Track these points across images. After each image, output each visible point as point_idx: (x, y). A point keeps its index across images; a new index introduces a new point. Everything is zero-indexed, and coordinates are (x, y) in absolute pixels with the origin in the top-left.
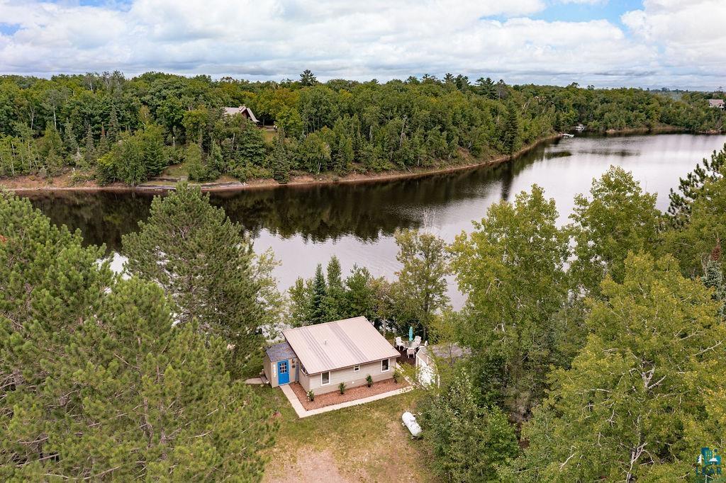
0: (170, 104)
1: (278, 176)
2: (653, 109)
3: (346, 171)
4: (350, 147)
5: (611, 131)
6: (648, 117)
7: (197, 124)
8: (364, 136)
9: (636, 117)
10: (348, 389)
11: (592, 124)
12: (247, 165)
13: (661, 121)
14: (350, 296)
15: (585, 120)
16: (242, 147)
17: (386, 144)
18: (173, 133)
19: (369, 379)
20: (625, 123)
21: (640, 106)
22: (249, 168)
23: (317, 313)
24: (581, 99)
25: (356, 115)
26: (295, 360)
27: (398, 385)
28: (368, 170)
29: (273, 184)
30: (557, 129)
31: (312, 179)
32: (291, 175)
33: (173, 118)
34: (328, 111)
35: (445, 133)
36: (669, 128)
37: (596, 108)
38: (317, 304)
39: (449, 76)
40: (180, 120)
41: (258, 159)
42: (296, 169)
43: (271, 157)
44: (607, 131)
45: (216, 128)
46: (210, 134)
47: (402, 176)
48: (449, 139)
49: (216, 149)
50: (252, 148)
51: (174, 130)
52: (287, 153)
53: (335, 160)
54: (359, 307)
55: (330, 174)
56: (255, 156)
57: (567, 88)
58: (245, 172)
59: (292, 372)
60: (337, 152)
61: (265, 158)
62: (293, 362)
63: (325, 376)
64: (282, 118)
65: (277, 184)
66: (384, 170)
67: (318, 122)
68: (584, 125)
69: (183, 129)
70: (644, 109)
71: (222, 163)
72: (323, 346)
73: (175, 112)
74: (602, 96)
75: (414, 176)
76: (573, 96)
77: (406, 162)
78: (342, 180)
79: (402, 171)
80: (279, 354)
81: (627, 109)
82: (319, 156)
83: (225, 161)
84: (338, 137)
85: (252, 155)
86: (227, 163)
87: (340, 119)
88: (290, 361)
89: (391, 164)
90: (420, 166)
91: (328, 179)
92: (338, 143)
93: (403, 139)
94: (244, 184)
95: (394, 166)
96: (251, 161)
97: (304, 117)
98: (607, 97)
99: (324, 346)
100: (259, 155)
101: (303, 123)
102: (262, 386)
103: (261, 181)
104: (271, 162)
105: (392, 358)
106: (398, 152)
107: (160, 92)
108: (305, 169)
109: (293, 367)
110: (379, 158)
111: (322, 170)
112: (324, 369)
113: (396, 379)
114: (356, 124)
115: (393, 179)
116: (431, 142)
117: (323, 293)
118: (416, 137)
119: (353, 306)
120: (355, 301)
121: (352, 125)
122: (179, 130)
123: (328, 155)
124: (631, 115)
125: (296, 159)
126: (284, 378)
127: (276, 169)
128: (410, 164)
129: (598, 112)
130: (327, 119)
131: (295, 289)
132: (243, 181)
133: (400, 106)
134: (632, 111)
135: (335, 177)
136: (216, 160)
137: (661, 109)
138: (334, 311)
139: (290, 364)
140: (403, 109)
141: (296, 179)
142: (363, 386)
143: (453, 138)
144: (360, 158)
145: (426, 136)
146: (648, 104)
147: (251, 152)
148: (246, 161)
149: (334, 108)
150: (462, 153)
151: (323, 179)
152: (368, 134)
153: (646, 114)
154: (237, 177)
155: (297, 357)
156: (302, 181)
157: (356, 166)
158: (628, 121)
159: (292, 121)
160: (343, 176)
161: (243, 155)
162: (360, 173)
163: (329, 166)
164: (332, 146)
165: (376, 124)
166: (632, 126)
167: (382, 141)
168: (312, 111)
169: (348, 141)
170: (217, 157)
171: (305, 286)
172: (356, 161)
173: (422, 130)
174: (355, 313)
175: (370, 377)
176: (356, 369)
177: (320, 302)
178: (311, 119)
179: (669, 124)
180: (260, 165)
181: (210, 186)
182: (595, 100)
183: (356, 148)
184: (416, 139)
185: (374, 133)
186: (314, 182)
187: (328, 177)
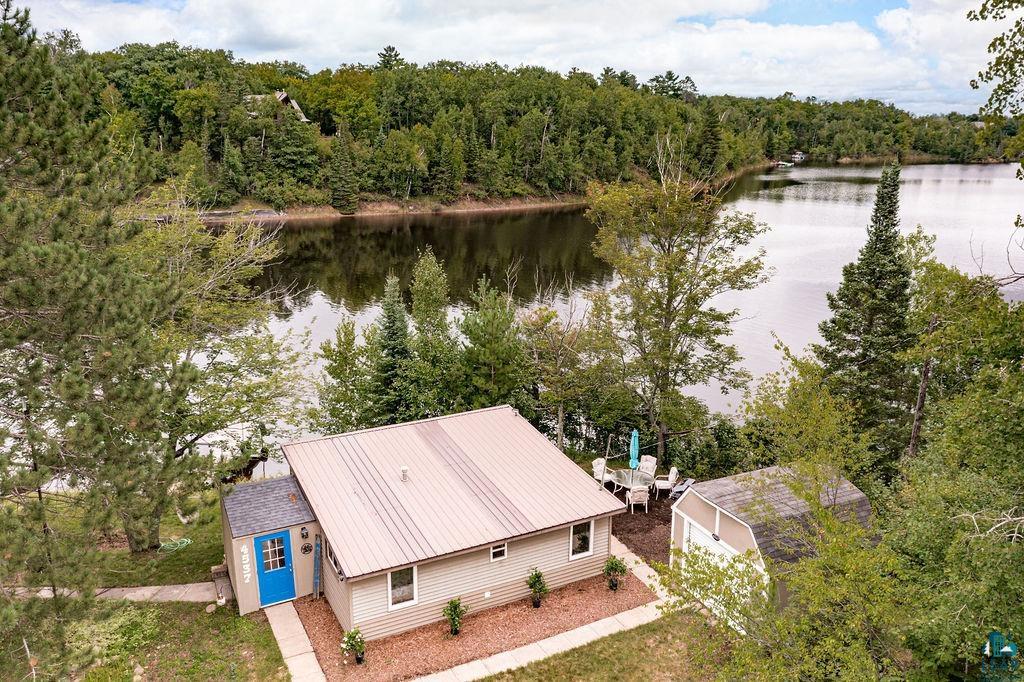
0: (153, 80)
1: (338, 202)
2: (903, 129)
3: (452, 195)
4: (459, 156)
5: (845, 160)
6: (896, 141)
7: (199, 112)
8: (482, 140)
9: (881, 140)
10: (474, 616)
11: (817, 150)
12: (286, 181)
13: (915, 148)
14: (470, 358)
15: (805, 147)
16: (277, 152)
17: (518, 153)
18: (159, 130)
19: (536, 581)
20: (865, 150)
21: (886, 125)
22: (289, 187)
23: (388, 403)
24: (799, 115)
25: (468, 106)
26: (311, 529)
27: (622, 597)
28: (491, 195)
29: (331, 214)
30: (769, 155)
31: (396, 208)
32: (362, 200)
33: (160, 104)
34: (423, 101)
35: (612, 140)
36: (926, 157)
37: (821, 127)
38: (387, 382)
39: (608, 71)
40: (172, 107)
41: (305, 172)
42: (370, 191)
43: (327, 171)
44: (840, 161)
45: (232, 119)
46: (222, 129)
47: (545, 205)
48: (619, 150)
49: (232, 152)
50: (295, 154)
51: (161, 123)
52: (354, 165)
53: (434, 177)
54: (492, 387)
55: (427, 199)
56: (299, 168)
57: (778, 99)
58: (282, 193)
59: (302, 566)
60: (438, 164)
61: (317, 172)
62: (305, 536)
63: (402, 577)
64: (346, 108)
65: (337, 215)
66: (515, 195)
67: (406, 116)
68: (804, 153)
69: (176, 122)
70: (891, 129)
71: (244, 178)
72: (397, 486)
73: (164, 94)
74: (830, 111)
75: (565, 207)
76: (787, 111)
77: (551, 182)
78: (447, 210)
79: (544, 197)
80: (262, 513)
81: (867, 129)
82: (408, 168)
83: (249, 175)
84: (440, 139)
85: (294, 166)
86: (251, 178)
87: (442, 111)
88: (295, 535)
89: (527, 187)
90: (574, 190)
91: (424, 208)
92: (439, 150)
93: (546, 147)
94: (282, 214)
95: (531, 190)
96: (294, 176)
97: (383, 110)
98: (837, 112)
99: (400, 483)
100: (307, 166)
101: (382, 118)
102: (210, 609)
103: (310, 209)
104: (327, 179)
105: (600, 519)
106: (538, 167)
107: (139, 63)
108: (385, 190)
109: (306, 549)
110: (507, 176)
111: (413, 194)
112: (395, 559)
113: (613, 578)
114: (469, 120)
115: (531, 211)
116: (591, 153)
117: (404, 353)
118: (567, 143)
119: (479, 382)
120: (484, 370)
121: (463, 121)
122: (169, 124)
123: (423, 166)
124: (875, 137)
125: (369, 175)
126: (276, 586)
127: (335, 190)
128: (558, 187)
129: (824, 133)
130: (421, 113)
131: (333, 346)
132: (279, 208)
133: (539, 98)
134: (875, 131)
135: (436, 205)
136: (231, 172)
137: (915, 130)
138: (430, 395)
139: (296, 542)
140: (545, 101)
141: (369, 207)
142: (516, 604)
143: (623, 149)
144: (475, 175)
145: (582, 142)
146: (896, 122)
147: (293, 161)
148: (285, 175)
149: (434, 95)
150: (637, 174)
151: (415, 208)
152: (488, 138)
153: (894, 137)
154: (269, 202)
155: (316, 520)
156: (380, 211)
157: (470, 188)
158: (870, 146)
159: (363, 115)
160: (448, 203)
161: (279, 166)
162: (476, 198)
163: (424, 187)
164: (429, 153)
165: (502, 119)
166: (875, 153)
167: (513, 148)
168: (396, 100)
169: (455, 144)
170: (233, 167)
171: (360, 342)
172: (470, 180)
173: (576, 132)
174: (483, 399)
175: (538, 576)
176: (496, 555)
177: (396, 375)
178: (394, 114)
179: (925, 151)
180: (309, 183)
181: (220, 215)
182: (820, 115)
183: (469, 156)
184: (567, 146)
185: (499, 136)
186: (401, 212)
187: (423, 205)
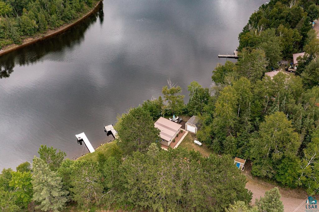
1: (16, 42)
3: (46, 30)
27: (183, 133)
28: (55, 28)
29: (15, 46)
31: (32, 39)
32: (22, 39)
42: (23, 36)
53: (39, 27)
55: (39, 34)
60: (39, 23)
61: (4, 34)
65: (17, 46)
66: (61, 25)
75: (73, 25)
77: (68, 19)
78: (46, 35)
79: (68, 24)
82: (33, 27)
90: (73, 19)
91: (39, 37)
94: (2, 50)
95: (64, 22)
103: (9, 46)
106: (64, 15)
108: (27, 35)
115: (65, 29)
116: (75, 7)
123: (36, 26)
127: (14, 39)
128: (70, 19)
132: (0, 49)
135: (42, 35)
141: (24, 41)
142: (176, 137)
145: (71, 4)
151: (37, 37)
156: (28, 41)
159: (7, 10)
160: (45, 33)
162: (52, 30)
169: (42, 16)
186: (34, 40)
187: (39, 36)
